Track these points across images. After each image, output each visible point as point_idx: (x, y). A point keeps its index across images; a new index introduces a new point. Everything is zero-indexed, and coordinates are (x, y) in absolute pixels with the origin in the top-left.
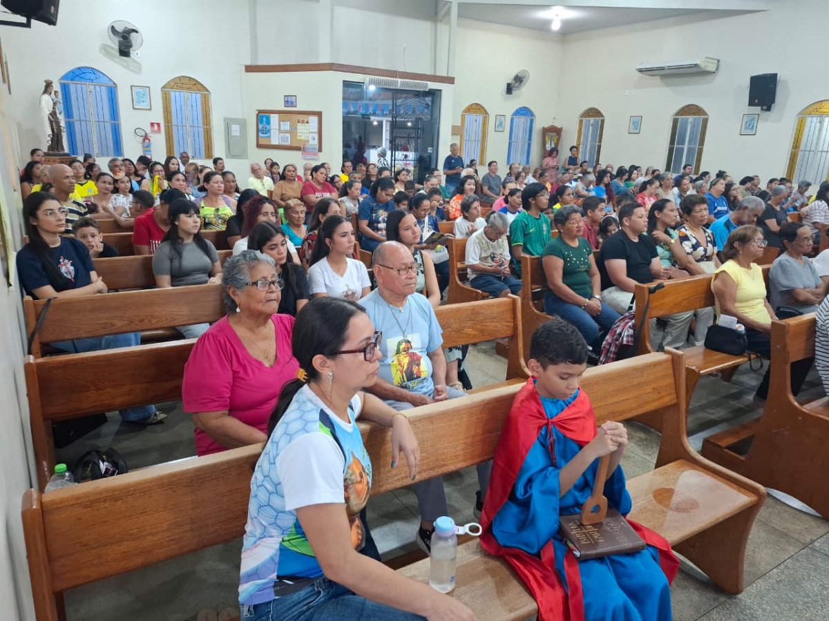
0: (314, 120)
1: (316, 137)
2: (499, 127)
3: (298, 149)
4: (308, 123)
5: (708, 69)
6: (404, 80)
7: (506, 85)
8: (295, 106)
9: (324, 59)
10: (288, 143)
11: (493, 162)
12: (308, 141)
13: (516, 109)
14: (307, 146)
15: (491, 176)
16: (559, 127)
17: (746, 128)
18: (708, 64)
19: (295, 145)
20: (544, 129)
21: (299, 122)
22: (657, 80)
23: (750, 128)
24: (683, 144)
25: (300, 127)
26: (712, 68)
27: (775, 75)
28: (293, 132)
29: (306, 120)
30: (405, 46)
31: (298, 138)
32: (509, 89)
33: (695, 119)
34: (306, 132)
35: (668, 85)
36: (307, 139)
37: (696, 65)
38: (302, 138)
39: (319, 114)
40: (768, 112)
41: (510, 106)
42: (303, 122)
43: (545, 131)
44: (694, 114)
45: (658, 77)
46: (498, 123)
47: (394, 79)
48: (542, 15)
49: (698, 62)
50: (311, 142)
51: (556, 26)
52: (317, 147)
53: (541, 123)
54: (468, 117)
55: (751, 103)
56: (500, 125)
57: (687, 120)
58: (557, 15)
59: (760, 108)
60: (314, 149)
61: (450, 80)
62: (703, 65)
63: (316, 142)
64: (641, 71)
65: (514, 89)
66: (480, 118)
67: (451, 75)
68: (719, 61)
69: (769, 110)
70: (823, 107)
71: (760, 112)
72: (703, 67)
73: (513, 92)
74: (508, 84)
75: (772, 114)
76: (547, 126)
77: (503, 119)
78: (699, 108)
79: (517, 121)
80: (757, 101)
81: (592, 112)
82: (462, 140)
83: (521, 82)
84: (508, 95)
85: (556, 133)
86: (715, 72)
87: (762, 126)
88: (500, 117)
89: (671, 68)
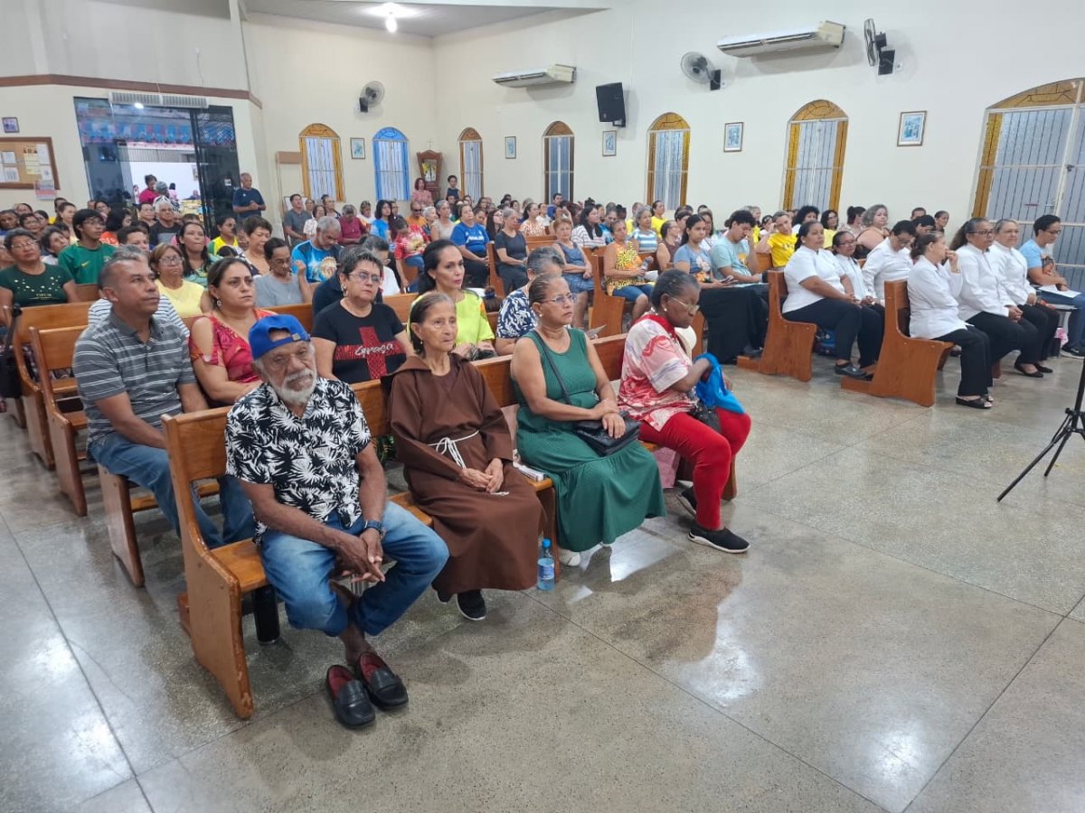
0: (42, 148)
1: (49, 169)
2: (358, 151)
3: (29, 187)
4: (36, 152)
5: (560, 78)
6: (169, 95)
7: (358, 102)
8: (18, 132)
9: (42, 69)
10: (17, 180)
11: (294, 195)
12: (40, 176)
13: (378, 130)
14: (41, 183)
15: (295, 213)
16: (438, 152)
17: (607, 148)
18: (558, 73)
19: (25, 181)
20: (419, 155)
21: (25, 152)
22: (523, 93)
23: (610, 149)
24: (557, 170)
25: (27, 157)
26: (567, 77)
27: (619, 86)
28: (20, 164)
29: (33, 149)
30: (198, 51)
31: (29, 173)
32: (364, 107)
33: (563, 138)
34: (37, 163)
35: (534, 99)
36: (38, 173)
37: (544, 75)
38: (32, 173)
39: (48, 141)
40: (623, 129)
41: (368, 127)
42: (30, 151)
43: (424, 158)
44: (562, 133)
45: (525, 89)
46: (355, 147)
47: (156, 94)
48: (373, 11)
49: (546, 71)
50: (45, 178)
51: (392, 27)
52: (53, 183)
53: (416, 148)
54: (309, 141)
55: (602, 119)
56: (359, 150)
57: (557, 139)
58: (390, 13)
59: (612, 123)
60: (50, 186)
61: (244, 94)
62: (552, 74)
63: (50, 177)
64: (498, 81)
65: (369, 105)
66: (328, 143)
68: (575, 68)
69: (623, 125)
70: (668, 121)
71: (615, 128)
72: (553, 76)
73: (369, 109)
74: (360, 99)
75: (628, 130)
76: (422, 151)
77: (361, 143)
78: (564, 125)
79: (383, 145)
80: (605, 116)
81: (470, 134)
82: (306, 170)
83: (374, 96)
84: (363, 113)
85: (435, 161)
86: (572, 82)
87: (621, 145)
88: (357, 141)
89: (523, 78)
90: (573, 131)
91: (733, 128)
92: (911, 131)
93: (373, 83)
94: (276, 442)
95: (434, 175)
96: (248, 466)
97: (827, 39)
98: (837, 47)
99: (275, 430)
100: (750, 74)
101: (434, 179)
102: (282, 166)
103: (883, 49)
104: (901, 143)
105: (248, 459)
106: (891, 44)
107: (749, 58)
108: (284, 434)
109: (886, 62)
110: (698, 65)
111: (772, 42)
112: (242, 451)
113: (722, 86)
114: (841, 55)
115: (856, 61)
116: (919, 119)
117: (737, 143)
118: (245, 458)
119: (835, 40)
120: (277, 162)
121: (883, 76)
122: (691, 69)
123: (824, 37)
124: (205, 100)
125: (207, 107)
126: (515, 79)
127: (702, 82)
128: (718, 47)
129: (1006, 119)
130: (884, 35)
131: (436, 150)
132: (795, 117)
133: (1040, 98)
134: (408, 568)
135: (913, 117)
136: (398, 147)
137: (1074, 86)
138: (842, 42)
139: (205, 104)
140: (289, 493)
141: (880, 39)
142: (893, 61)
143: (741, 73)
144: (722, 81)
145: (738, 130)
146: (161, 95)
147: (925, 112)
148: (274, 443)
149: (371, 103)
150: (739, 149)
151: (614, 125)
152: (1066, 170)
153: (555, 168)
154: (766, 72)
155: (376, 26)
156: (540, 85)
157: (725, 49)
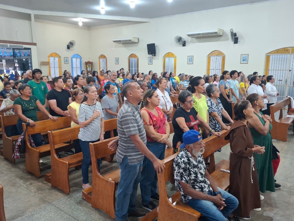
6: (11, 44)
13: (73, 55)
17: (150, 62)
18: (134, 40)
20: (86, 63)
22: (121, 45)
23: (151, 62)
24: (133, 68)
26: (137, 41)
27: (154, 44)
32: (68, 47)
33: (135, 59)
35: (125, 47)
37: (130, 40)
40: (155, 56)
41: (70, 54)
43: (87, 63)
44: (134, 57)
46: (65, 60)
47: (7, 44)
49: (131, 39)
51: (80, 24)
53: (85, 60)
54: (51, 58)
55: (149, 54)
56: (67, 61)
57: (133, 59)
58: (80, 20)
59: (151, 55)
61: (35, 44)
62: (133, 40)
64: (114, 41)
65: (70, 47)
66: (57, 59)
67: (34, 42)
68: (139, 39)
69: (155, 55)
70: (169, 55)
71: (152, 56)
72: (133, 41)
73: (70, 48)
74: (68, 45)
75: (156, 57)
76: (87, 61)
77: (67, 59)
78: (135, 55)
79: (74, 60)
80: (150, 53)
81: (103, 56)
82: (50, 67)
83: (72, 44)
84: (68, 50)
85: (91, 64)
86: (138, 42)
87: (154, 61)
88: (66, 58)
89: (123, 41)
90: (138, 56)
91: (190, 57)
92: (244, 60)
93: (72, 40)
94: (193, 169)
95: (90, 69)
96: (185, 177)
97: (219, 34)
98: (221, 36)
99: (192, 165)
100: (195, 42)
101: (90, 70)
102: (42, 66)
103: (235, 37)
104: (241, 63)
105: (185, 175)
106: (238, 36)
107: (194, 38)
108: (195, 166)
109: (236, 41)
110: (179, 40)
111: (203, 34)
112: (183, 173)
113: (186, 45)
114: (222, 38)
115: (227, 39)
116: (246, 56)
117: (191, 62)
118: (184, 175)
119: (221, 34)
120: (41, 65)
121: (235, 44)
122: (178, 40)
123: (219, 33)
124: (23, 46)
125: (23, 48)
126: (120, 41)
127: (180, 44)
128: (187, 35)
129: (271, 57)
130: (236, 33)
131: (91, 61)
132: (209, 55)
133: (281, 52)
134: (229, 207)
135: (245, 56)
136: (79, 60)
137: (289, 49)
138: (223, 34)
139: (23, 47)
140: (197, 186)
141: (235, 34)
142: (238, 40)
143: (192, 42)
144: (186, 44)
145: (192, 58)
146: (9, 44)
147: (248, 54)
148: (192, 169)
149: (71, 47)
150: (192, 63)
151: (152, 55)
152: (289, 71)
153: (132, 67)
154: (200, 42)
155: (76, 24)
156: (127, 43)
157: (189, 35)
